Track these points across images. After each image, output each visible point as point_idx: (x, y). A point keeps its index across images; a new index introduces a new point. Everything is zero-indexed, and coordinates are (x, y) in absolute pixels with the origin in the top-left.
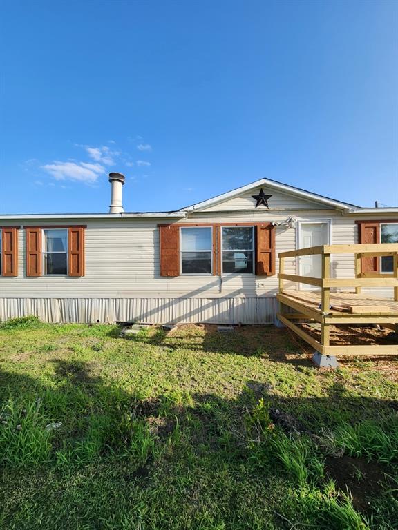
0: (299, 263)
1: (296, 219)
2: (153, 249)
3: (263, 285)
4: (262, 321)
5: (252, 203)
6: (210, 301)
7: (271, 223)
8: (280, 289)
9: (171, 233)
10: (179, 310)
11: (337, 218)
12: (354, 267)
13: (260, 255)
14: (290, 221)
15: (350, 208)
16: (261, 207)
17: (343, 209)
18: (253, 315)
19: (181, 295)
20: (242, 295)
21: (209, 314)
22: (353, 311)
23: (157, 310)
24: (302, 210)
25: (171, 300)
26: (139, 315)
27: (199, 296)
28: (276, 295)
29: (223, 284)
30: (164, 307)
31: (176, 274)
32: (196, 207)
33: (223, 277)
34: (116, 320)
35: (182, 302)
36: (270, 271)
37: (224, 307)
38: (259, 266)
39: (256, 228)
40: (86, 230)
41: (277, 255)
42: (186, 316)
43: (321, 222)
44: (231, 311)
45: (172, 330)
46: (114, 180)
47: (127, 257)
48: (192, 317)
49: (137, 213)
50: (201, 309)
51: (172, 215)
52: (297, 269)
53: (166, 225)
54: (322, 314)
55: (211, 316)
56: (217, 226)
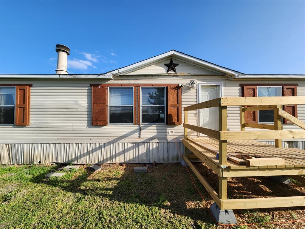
0: (199, 116)
1: (197, 82)
2: (86, 104)
3: (172, 132)
4: (172, 160)
5: (164, 70)
6: (132, 145)
7: (178, 85)
8: (185, 136)
9: (101, 91)
10: (107, 152)
11: (227, 82)
12: (239, 118)
13: (170, 109)
14: (193, 83)
15: (236, 74)
16: (171, 72)
17: (231, 75)
18: (165, 156)
19: (108, 141)
20: (156, 140)
21: (131, 156)
22: (251, 165)
23: (89, 153)
24: (201, 75)
25: (101, 144)
26: (74, 157)
27: (123, 141)
28: (182, 140)
29: (142, 131)
30: (95, 150)
31: (104, 124)
32: (120, 71)
33: (141, 126)
34: (55, 161)
35: (109, 146)
36: (178, 121)
37: (142, 149)
38: (169, 117)
39: (167, 88)
40: (31, 88)
41: (183, 109)
42: (112, 157)
43: (215, 85)
44: (148, 153)
45: (96, 171)
46: (60, 50)
47: (65, 110)
48: (117, 158)
49: (72, 75)
50: (124, 152)
51: (101, 77)
52: (198, 121)
53: (98, 85)
54: (220, 167)
55: (132, 157)
56: (137, 86)
